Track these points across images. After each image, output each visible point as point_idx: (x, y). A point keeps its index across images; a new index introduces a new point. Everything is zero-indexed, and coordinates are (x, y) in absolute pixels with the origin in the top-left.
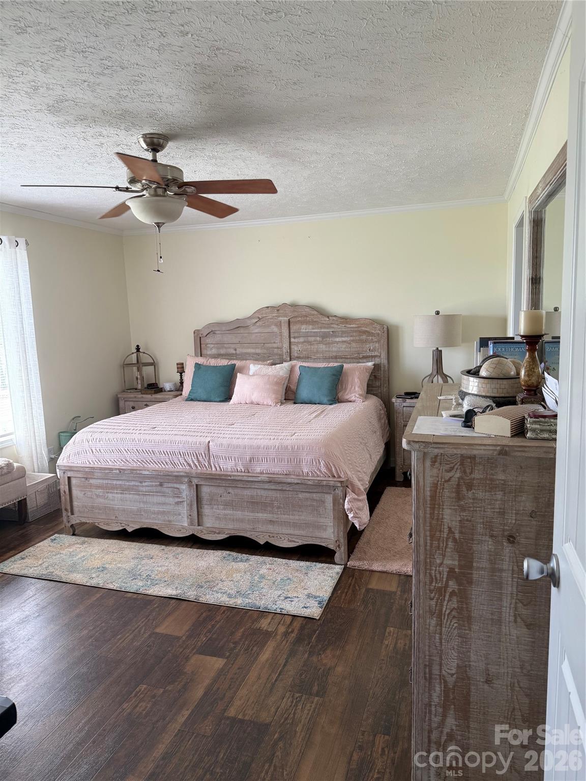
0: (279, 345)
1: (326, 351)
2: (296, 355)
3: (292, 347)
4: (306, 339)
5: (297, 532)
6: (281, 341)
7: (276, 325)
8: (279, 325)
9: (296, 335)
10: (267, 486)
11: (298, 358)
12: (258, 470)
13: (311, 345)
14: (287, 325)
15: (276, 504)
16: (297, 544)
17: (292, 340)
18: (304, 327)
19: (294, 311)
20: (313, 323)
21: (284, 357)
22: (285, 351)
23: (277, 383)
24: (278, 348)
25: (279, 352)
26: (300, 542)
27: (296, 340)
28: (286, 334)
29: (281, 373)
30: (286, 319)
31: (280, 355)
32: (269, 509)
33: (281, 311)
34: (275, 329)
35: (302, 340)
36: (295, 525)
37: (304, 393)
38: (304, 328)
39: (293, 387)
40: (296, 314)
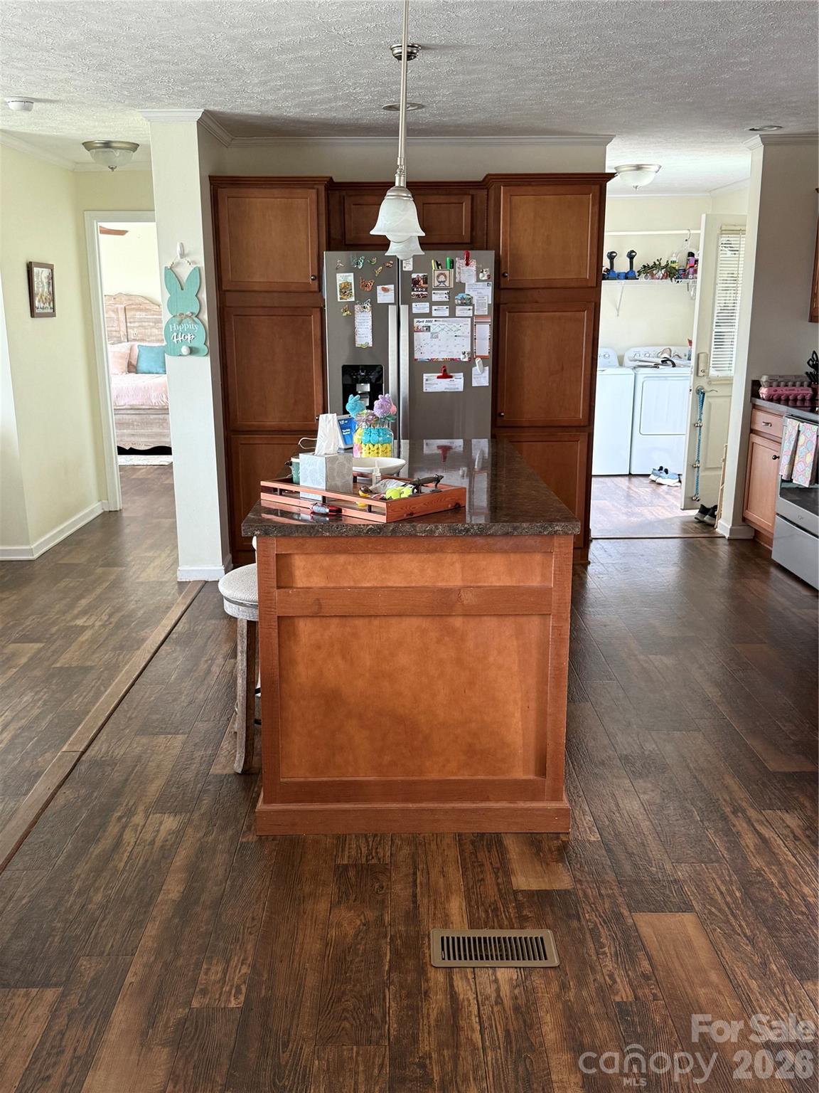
0: (117, 329)
1: (158, 335)
2: (133, 338)
3: (129, 330)
4: (140, 324)
5: (151, 440)
6: (119, 325)
7: (113, 311)
8: (116, 311)
9: (132, 320)
10: (129, 412)
11: (135, 340)
12: (122, 403)
13: (145, 329)
14: (123, 311)
15: (135, 423)
16: (150, 447)
17: (128, 324)
18: (138, 313)
19: (129, 300)
20: (146, 310)
21: (122, 339)
22: (122, 334)
23: (121, 358)
24: (116, 331)
25: (118, 335)
26: (152, 446)
27: (132, 325)
28: (122, 318)
29: (123, 350)
30: (123, 306)
31: (118, 337)
32: (131, 427)
33: (117, 299)
34: (113, 315)
35: (136, 324)
36: (148, 436)
37: (143, 366)
38: (139, 315)
39: (134, 362)
40: (131, 302)
